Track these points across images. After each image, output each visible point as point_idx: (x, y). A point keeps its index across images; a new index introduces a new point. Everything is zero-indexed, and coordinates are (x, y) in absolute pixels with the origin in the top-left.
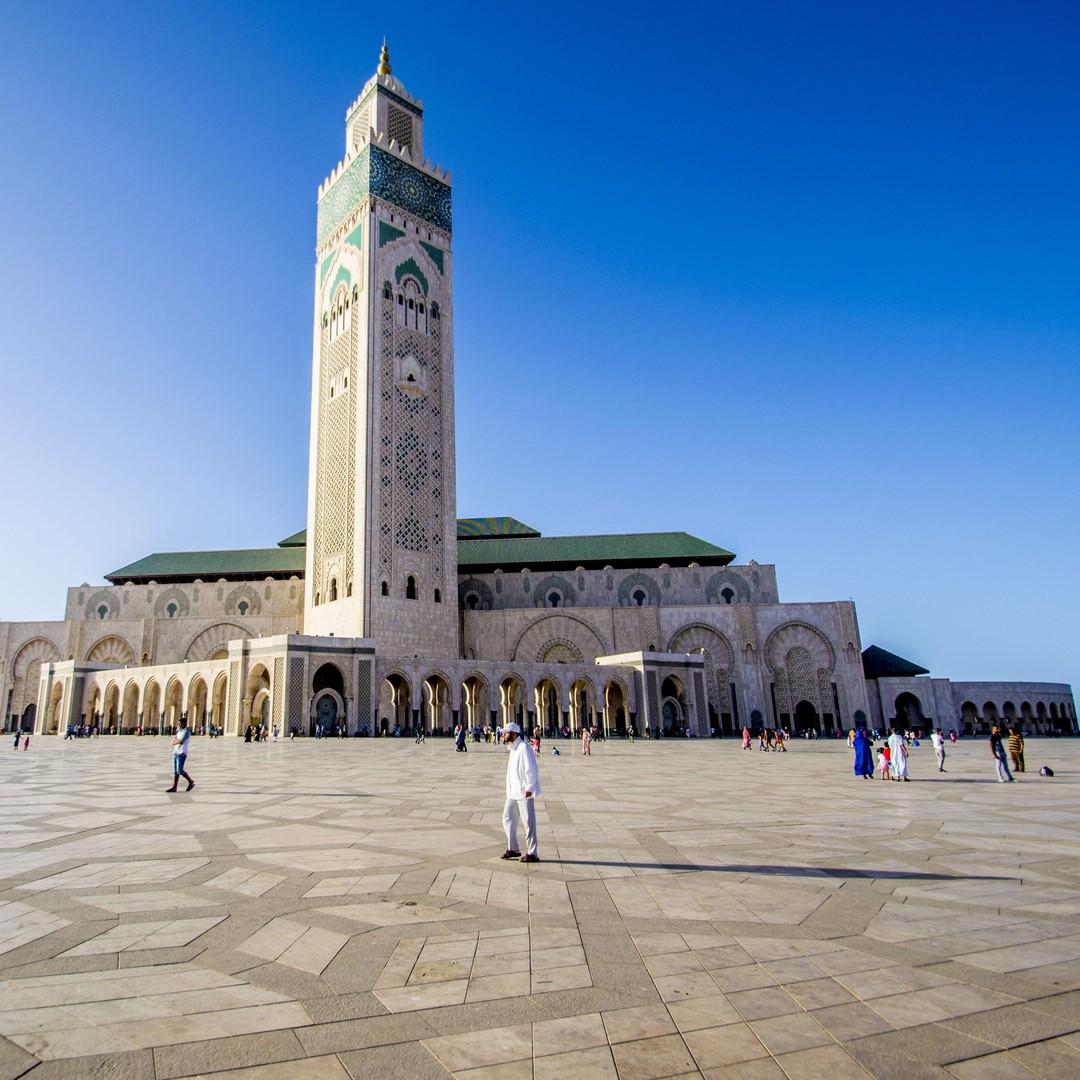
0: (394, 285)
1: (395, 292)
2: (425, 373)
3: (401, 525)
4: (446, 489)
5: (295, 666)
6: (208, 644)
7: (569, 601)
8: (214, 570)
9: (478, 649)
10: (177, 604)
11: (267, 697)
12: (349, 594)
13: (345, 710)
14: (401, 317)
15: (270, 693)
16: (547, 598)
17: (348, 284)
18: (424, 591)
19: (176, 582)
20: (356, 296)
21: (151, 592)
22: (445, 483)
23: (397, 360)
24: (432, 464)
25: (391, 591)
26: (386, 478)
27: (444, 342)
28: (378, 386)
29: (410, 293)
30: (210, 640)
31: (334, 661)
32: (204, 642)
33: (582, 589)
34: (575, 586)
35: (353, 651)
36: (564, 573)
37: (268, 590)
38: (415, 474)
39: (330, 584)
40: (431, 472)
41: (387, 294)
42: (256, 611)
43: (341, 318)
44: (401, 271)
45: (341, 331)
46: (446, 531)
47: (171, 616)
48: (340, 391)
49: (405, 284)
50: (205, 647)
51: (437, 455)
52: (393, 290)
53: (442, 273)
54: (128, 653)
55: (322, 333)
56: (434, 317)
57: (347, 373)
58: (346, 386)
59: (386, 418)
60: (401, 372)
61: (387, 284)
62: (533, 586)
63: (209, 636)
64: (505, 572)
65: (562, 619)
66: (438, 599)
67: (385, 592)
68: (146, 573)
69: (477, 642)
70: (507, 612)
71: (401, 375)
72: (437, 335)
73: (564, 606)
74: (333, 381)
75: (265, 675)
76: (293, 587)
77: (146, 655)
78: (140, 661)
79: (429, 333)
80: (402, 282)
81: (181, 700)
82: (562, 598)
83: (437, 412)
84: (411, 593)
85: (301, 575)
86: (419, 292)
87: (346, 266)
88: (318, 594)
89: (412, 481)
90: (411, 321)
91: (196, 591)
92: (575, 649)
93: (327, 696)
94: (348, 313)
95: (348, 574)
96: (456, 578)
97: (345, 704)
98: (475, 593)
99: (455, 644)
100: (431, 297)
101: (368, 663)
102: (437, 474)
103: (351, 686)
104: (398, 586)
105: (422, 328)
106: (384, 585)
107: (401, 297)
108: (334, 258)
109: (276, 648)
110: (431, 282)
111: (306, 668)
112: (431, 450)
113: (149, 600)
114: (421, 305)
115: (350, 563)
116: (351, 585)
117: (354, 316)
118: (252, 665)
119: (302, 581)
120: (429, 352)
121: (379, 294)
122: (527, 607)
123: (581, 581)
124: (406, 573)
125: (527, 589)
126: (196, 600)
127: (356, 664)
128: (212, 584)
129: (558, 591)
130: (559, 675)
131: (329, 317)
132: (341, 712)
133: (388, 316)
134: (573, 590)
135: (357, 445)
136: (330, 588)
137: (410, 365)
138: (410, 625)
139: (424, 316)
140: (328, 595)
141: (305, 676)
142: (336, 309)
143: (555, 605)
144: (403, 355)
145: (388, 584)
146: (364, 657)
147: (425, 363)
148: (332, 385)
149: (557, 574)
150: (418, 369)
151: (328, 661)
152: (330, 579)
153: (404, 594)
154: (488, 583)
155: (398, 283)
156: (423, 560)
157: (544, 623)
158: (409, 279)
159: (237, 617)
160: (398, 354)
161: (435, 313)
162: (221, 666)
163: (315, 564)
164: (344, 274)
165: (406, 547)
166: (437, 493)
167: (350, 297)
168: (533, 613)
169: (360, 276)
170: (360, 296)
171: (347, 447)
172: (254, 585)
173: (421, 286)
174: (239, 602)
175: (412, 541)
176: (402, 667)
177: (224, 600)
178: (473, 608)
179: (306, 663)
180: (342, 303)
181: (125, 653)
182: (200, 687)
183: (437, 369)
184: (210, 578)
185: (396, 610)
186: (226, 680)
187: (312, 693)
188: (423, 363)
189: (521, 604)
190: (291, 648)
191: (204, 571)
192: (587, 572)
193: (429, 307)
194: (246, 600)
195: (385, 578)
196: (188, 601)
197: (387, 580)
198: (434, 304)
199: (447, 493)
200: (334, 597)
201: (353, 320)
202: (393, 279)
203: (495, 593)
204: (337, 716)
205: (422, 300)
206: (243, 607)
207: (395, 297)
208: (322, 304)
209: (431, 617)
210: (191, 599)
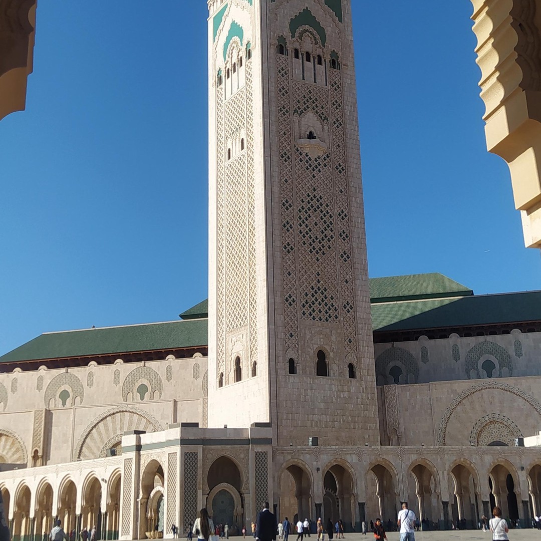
0: (289, 39)
1: (290, 47)
2: (326, 128)
3: (306, 295)
4: (356, 251)
5: (189, 461)
6: (104, 436)
7: (505, 369)
8: (110, 350)
9: (402, 429)
10: (70, 391)
11: (162, 495)
12: (254, 374)
13: (243, 507)
14: (298, 72)
15: (164, 491)
16: (480, 367)
17: (241, 41)
18: (335, 367)
19: (68, 366)
20: (249, 54)
21: (41, 379)
22: (354, 245)
23: (295, 118)
24: (339, 225)
25: (299, 368)
26: (288, 244)
27: (346, 93)
28: (274, 148)
29: (308, 45)
30: (107, 430)
31: (228, 454)
32: (99, 433)
33: (519, 355)
34: (512, 352)
35: (248, 442)
36: (498, 337)
37: (169, 370)
38: (320, 239)
39: (233, 363)
40: (338, 235)
41: (281, 49)
42: (157, 393)
43: (235, 75)
44: (295, 24)
45: (235, 90)
46: (359, 298)
47: (64, 404)
48: (236, 152)
49: (300, 37)
50: (102, 439)
51: (343, 215)
52: (288, 45)
53: (340, 20)
54: (17, 451)
55: (217, 91)
56: (334, 67)
57: (243, 134)
58: (243, 148)
59: (286, 181)
60: (300, 129)
61: (282, 39)
62: (463, 353)
63: (106, 426)
64: (430, 338)
65: (496, 391)
66: (352, 375)
67: (292, 370)
68: (36, 357)
69: (401, 421)
70: (433, 384)
71: (300, 133)
72: (337, 87)
73: (500, 376)
74: (229, 141)
75: (160, 471)
76: (196, 366)
77: (36, 452)
78: (30, 461)
79: (329, 86)
80: (297, 34)
81: (75, 502)
82: (497, 366)
83: (341, 169)
84: (322, 369)
85: (204, 352)
86: (316, 43)
87: (239, 21)
88: (222, 375)
89: (317, 245)
90: (309, 75)
91: (91, 375)
92: (513, 425)
93: (223, 492)
94: (242, 70)
95: (252, 351)
96: (372, 350)
97: (242, 500)
98: (398, 363)
99: (375, 425)
100: (330, 46)
101: (265, 454)
102: (346, 236)
103: (248, 479)
104: (307, 362)
105: (321, 80)
106: (291, 362)
107: (296, 51)
108: (226, 13)
109: (169, 443)
110: (329, 31)
111: (200, 463)
112: (337, 211)
113: (39, 387)
114: (319, 57)
115: (253, 339)
116: (255, 363)
117: (249, 75)
118: (144, 462)
119: (205, 358)
120: (330, 105)
121: (273, 50)
122: (458, 378)
123: (518, 345)
124: (315, 347)
125: (456, 357)
126: (90, 385)
127: (252, 456)
128: (108, 366)
129: (492, 358)
130: (475, 459)
131: (223, 74)
132: (238, 508)
133: (283, 72)
134: (509, 356)
135: (256, 211)
136: (234, 367)
137: (310, 121)
138: (322, 405)
139: (322, 67)
140: (232, 375)
141: (200, 471)
142: (229, 66)
143: (490, 376)
144: (302, 112)
145: (296, 360)
146: (259, 449)
147: (326, 118)
148: (229, 146)
149: (490, 338)
150: (318, 125)
151: (222, 454)
152: (234, 357)
153: (314, 371)
154: (413, 352)
155: (293, 37)
156: (334, 332)
157: (474, 396)
158: (306, 31)
159: (135, 402)
160: (295, 111)
161: (334, 63)
162: (116, 464)
163: (218, 339)
164: (236, 30)
165: (314, 319)
166: (346, 256)
167: (243, 54)
168: (462, 386)
169: (253, 32)
170: (253, 53)
171: (246, 212)
172: (153, 365)
173: (318, 37)
174: (137, 385)
175: (320, 312)
176: (301, 457)
177: (121, 384)
178: (396, 382)
179: (200, 456)
180: (235, 60)
181: (13, 450)
182: (94, 486)
183: (339, 123)
184: (106, 359)
185: (306, 390)
186: (120, 478)
187: (207, 489)
188: (323, 118)
189: (449, 376)
190: (184, 442)
191: (98, 352)
192: (524, 334)
193: (328, 58)
194: (145, 382)
195: (291, 354)
196: (82, 386)
197: (294, 357)
198: (334, 54)
199: (356, 255)
200: (238, 377)
201: (247, 78)
202: (287, 33)
203: (420, 363)
204: (235, 514)
205: (319, 52)
206: (142, 390)
207: (290, 51)
208: (216, 60)
209: (346, 395)
210: (85, 384)
